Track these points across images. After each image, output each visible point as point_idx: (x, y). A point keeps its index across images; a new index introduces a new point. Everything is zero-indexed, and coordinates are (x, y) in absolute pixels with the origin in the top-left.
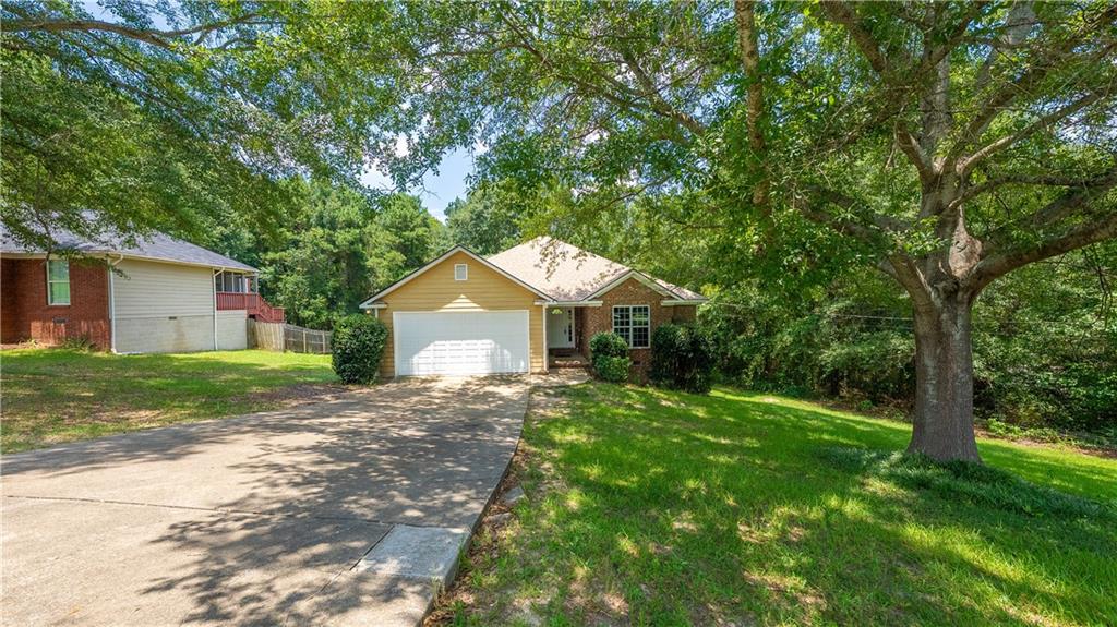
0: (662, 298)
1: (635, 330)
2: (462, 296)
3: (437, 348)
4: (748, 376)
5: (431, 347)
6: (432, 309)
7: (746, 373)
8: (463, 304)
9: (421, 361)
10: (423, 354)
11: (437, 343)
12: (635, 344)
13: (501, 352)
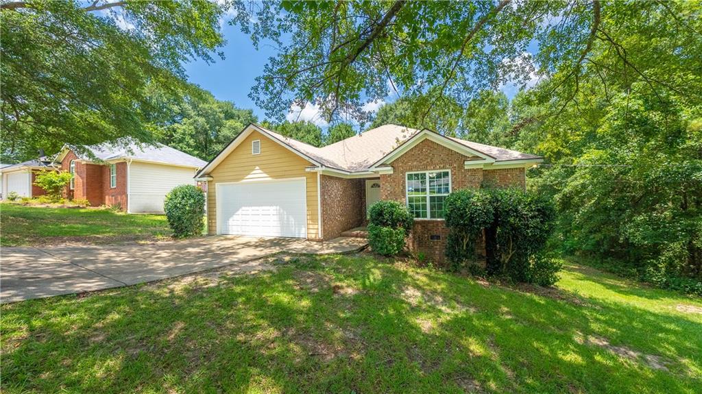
0: (465, 158)
1: (432, 199)
2: (257, 168)
3: (244, 212)
4: (657, 269)
5: (239, 212)
6: (238, 180)
7: (655, 266)
8: (258, 175)
9: (235, 223)
10: (235, 217)
11: (243, 208)
12: (432, 216)
13: (288, 218)
